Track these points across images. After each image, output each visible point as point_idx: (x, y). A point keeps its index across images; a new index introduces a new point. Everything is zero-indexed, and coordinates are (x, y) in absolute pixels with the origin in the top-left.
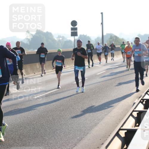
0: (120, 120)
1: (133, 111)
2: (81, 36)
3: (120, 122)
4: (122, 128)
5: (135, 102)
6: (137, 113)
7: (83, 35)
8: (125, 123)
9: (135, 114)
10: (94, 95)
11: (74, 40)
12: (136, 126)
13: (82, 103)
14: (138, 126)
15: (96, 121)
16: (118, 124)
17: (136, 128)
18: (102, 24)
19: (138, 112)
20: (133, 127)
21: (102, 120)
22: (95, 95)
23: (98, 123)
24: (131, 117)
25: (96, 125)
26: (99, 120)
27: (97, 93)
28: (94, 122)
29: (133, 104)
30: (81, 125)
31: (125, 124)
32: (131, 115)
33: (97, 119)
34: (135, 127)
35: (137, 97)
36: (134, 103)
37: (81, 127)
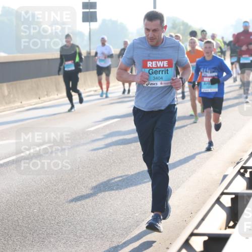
0: (192, 214)
1: (223, 193)
3: (192, 218)
4: (196, 231)
5: (226, 174)
6: (232, 199)
8: (203, 219)
9: (227, 201)
10: (133, 156)
12: (227, 226)
14: (233, 227)
17: (228, 231)
19: (233, 196)
20: (221, 229)
22: (135, 158)
24: (217, 206)
25: (138, 224)
28: (133, 218)
29: (221, 178)
32: (218, 201)
33: (140, 210)
34: (226, 229)
35: (232, 163)
36: (225, 177)
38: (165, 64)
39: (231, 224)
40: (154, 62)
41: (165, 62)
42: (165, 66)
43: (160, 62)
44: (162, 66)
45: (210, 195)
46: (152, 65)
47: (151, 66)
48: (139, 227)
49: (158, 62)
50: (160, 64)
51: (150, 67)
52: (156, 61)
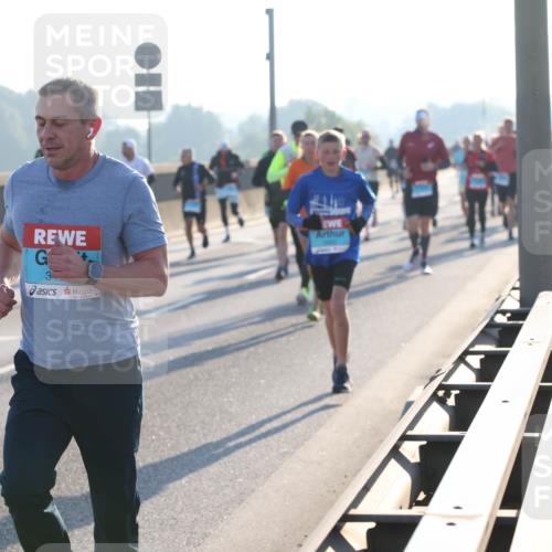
0: (347, 478)
1: (404, 438)
2: (176, 108)
3: (345, 485)
4: (353, 512)
5: (411, 399)
6: (421, 448)
7: (189, 107)
8: (366, 488)
9: (411, 451)
10: (234, 367)
11: (147, 127)
12: (414, 502)
13: (182, 402)
14: (425, 503)
15: (240, 480)
16: (337, 494)
17: (416, 511)
18: (270, 57)
19: (424, 443)
20: (401, 508)
21: (268, 477)
22: (236, 370)
23: (253, 491)
24: (393, 462)
25: (241, 498)
26: (257, 476)
27: (248, 358)
28: (233, 488)
29: (402, 407)
30: (176, 501)
31: (369, 496)
32: (395, 453)
33: (245, 471)
34: (410, 507)
35: (422, 378)
36: (409, 405)
37: (178, 509)
38: (80, 237)
39: (422, 496)
40: (50, 232)
41: (79, 233)
42: (78, 243)
43: (67, 232)
44: (70, 243)
45: (381, 441)
46: (45, 239)
47: (43, 242)
48: (244, 504)
49: (60, 232)
50: (66, 237)
51: (40, 245)
52: (57, 227)
